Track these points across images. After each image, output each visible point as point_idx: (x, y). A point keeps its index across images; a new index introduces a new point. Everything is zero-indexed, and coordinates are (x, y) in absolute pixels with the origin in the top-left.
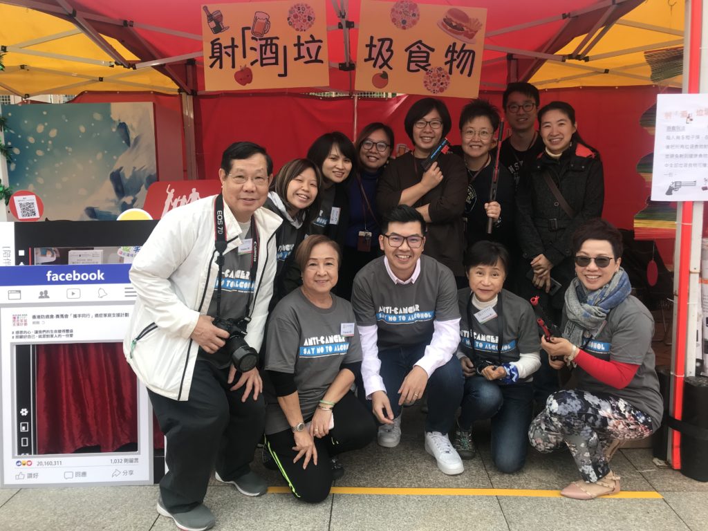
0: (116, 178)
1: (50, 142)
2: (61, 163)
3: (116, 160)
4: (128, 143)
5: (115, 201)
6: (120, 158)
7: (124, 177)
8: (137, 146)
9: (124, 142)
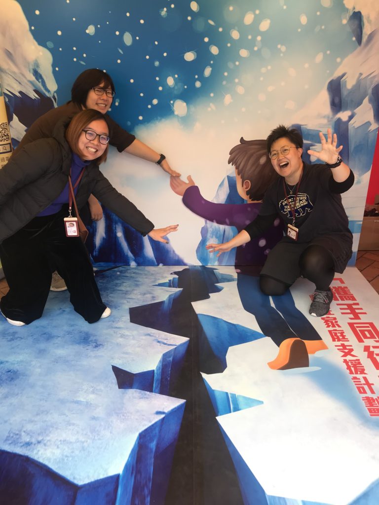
0: (335, 88)
1: (259, 38)
2: (269, 68)
3: (340, 63)
4: (359, 40)
5: (328, 117)
6: (346, 60)
7: (345, 86)
8: (370, 46)
9: (354, 39)
